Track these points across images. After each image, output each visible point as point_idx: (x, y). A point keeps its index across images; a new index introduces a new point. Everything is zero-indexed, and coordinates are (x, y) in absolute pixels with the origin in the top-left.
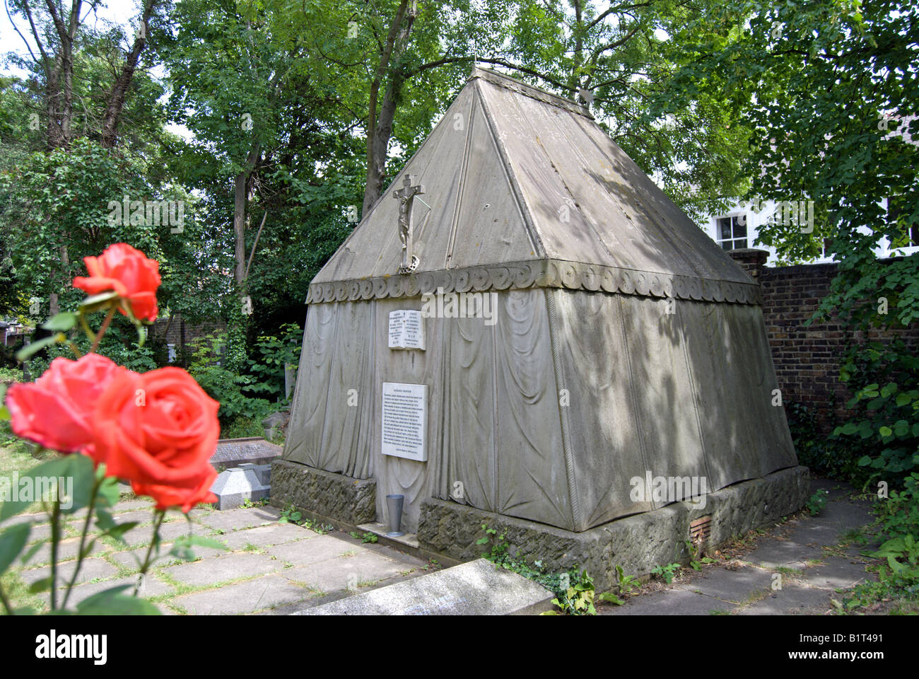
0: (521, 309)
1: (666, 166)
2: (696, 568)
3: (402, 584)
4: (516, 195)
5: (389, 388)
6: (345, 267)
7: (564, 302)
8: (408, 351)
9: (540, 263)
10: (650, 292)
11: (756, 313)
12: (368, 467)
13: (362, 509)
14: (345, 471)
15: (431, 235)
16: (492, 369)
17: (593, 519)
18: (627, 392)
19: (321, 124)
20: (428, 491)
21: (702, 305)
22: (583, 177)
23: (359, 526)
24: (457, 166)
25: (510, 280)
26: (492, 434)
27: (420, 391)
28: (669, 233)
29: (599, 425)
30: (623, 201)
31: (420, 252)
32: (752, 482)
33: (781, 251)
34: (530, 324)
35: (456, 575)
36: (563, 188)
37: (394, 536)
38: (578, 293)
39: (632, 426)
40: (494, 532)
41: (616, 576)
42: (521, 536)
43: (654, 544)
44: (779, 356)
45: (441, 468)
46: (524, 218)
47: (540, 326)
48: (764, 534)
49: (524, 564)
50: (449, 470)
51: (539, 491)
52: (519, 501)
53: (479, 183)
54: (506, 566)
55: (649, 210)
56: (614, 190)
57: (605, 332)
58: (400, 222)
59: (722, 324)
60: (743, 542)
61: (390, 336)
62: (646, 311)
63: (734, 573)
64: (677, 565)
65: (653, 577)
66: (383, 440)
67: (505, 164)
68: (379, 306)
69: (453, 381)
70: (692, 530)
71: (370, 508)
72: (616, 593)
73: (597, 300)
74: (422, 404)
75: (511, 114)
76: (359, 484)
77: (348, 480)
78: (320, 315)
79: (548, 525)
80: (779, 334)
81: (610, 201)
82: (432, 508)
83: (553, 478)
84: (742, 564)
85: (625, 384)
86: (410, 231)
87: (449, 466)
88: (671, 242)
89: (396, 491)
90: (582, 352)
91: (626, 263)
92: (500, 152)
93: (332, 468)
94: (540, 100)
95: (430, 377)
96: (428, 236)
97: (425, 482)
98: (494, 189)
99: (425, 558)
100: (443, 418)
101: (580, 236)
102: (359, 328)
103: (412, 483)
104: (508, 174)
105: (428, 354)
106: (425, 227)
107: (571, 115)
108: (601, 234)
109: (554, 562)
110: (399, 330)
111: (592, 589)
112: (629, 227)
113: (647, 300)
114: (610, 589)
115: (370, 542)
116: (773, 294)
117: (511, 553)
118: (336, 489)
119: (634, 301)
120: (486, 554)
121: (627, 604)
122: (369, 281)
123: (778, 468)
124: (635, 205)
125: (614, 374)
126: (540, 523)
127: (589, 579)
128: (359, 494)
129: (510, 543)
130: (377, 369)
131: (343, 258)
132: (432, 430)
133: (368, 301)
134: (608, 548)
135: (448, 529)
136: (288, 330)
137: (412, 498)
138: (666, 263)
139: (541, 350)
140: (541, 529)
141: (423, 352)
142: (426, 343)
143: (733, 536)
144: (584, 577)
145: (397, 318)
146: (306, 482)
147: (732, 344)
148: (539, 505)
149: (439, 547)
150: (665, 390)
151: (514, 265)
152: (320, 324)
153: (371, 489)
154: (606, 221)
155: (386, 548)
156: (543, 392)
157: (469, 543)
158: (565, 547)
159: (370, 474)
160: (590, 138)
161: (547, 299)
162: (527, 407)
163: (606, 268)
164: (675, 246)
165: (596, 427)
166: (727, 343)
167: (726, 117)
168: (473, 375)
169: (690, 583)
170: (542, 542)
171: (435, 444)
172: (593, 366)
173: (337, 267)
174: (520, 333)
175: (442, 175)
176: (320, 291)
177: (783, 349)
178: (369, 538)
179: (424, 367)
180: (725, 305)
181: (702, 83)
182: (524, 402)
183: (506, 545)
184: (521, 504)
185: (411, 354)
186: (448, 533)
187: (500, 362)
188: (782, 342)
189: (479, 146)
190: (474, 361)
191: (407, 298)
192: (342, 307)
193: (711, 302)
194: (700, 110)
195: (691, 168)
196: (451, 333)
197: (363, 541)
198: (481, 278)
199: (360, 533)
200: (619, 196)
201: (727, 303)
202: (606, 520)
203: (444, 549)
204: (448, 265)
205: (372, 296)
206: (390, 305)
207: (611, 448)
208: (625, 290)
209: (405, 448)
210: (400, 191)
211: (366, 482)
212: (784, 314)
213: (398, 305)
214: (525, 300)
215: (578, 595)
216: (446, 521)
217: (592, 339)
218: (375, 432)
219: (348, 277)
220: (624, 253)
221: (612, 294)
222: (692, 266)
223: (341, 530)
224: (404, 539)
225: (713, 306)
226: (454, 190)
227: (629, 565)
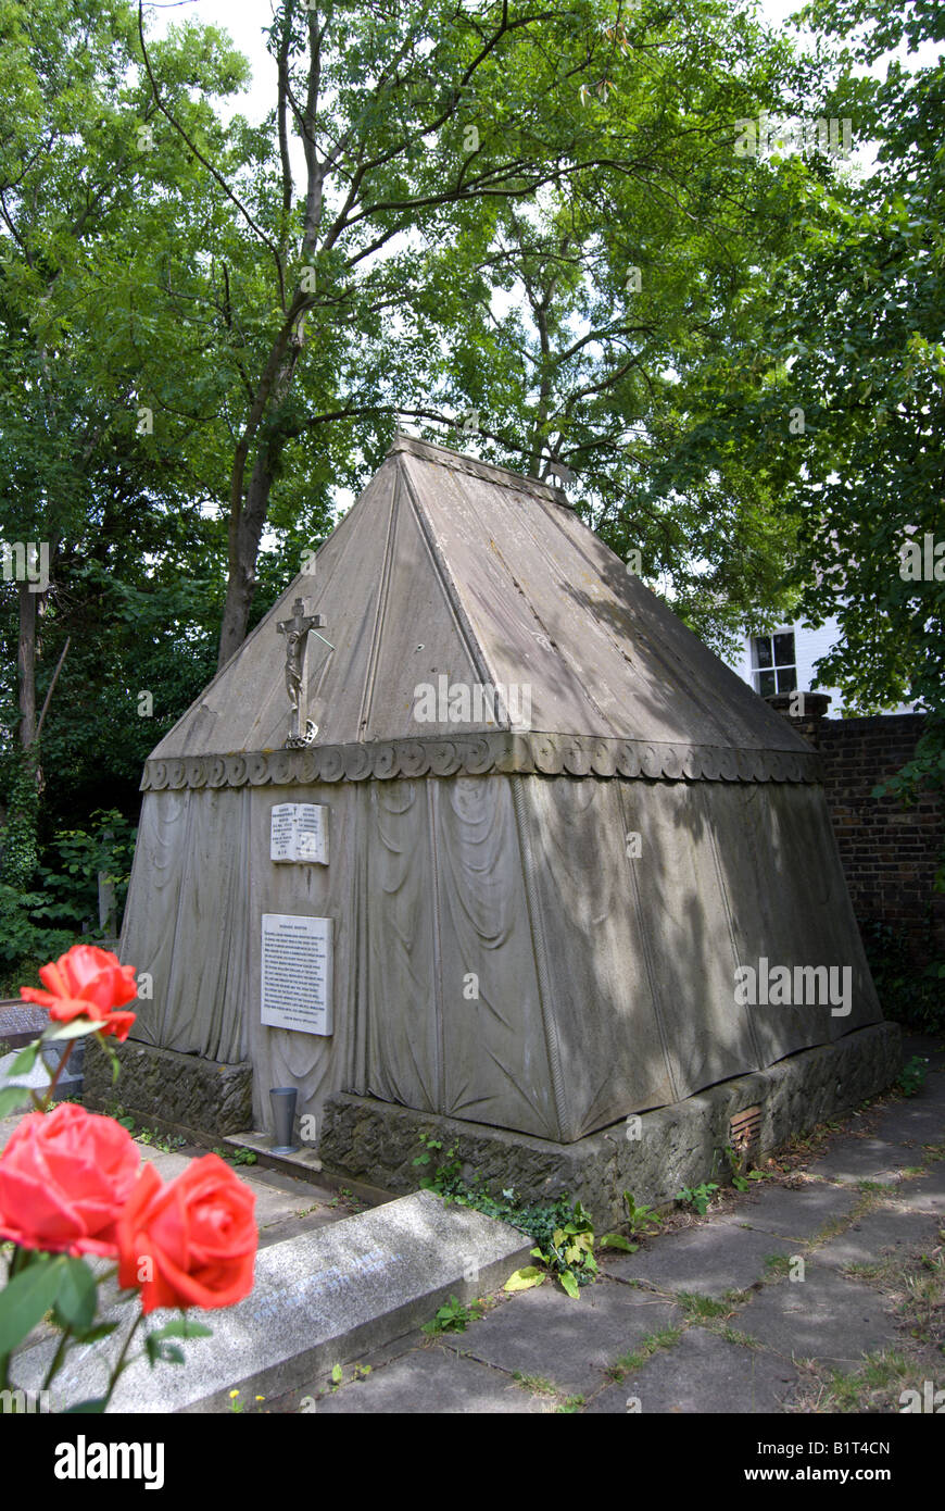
0: (475, 805)
1: (678, 567)
2: (741, 1188)
3: (304, 1237)
4: (464, 633)
5: (272, 923)
6: (201, 735)
7: (539, 794)
8: (302, 866)
9: (502, 737)
10: (663, 773)
11: (815, 795)
12: (239, 1046)
13: (231, 1111)
14: (203, 1052)
15: (336, 689)
16: (432, 896)
17: (588, 1122)
18: (633, 925)
19: (153, 498)
20: (335, 1082)
21: (738, 787)
22: (561, 600)
23: (227, 1138)
24: (373, 584)
25: (458, 761)
26: (433, 996)
27: (320, 927)
28: (686, 680)
29: (594, 977)
30: (618, 632)
31: (319, 715)
32: (818, 1050)
33: (849, 693)
34: (488, 827)
35: (387, 1218)
36: (531, 617)
37: (282, 1153)
38: (558, 780)
39: (642, 976)
40: (439, 1145)
41: (624, 1207)
42: (480, 1151)
43: (679, 1154)
44: (850, 851)
45: (355, 1045)
46: (477, 667)
47: (504, 832)
48: (838, 1128)
49: (485, 1194)
50: (367, 1049)
51: (506, 1081)
52: (477, 1097)
53: (407, 610)
54: (460, 1201)
55: (656, 645)
56: (605, 616)
57: (598, 835)
58: (287, 669)
59: (768, 815)
60: (808, 1143)
61: (273, 842)
62: (658, 802)
63: (796, 1194)
64: (715, 1187)
65: (679, 1205)
66: (263, 1002)
67: (445, 585)
68: (255, 796)
69: (371, 913)
70: (734, 1130)
71: (243, 1108)
72: (624, 1234)
73: (586, 788)
74: (323, 948)
75: (451, 505)
76: (226, 1072)
77: (208, 1065)
78: (162, 809)
79: (521, 1133)
80: (847, 818)
81: (601, 635)
82: (343, 1109)
83: (527, 1061)
84: (808, 1178)
85: (629, 912)
86: (304, 684)
87: (367, 1043)
88: (690, 694)
89: (284, 1083)
90: (567, 868)
91: (626, 731)
92: (438, 565)
93: (182, 1046)
94: (494, 483)
95: (336, 906)
96: (331, 691)
97: (329, 1068)
98: (430, 622)
99: (333, 1187)
100: (358, 971)
101: (559, 692)
102: (223, 830)
103: (308, 1069)
104: (451, 599)
105: (332, 870)
106: (326, 676)
107: (540, 504)
108: (590, 688)
109: (531, 1190)
110: (288, 834)
111: (591, 1230)
112: (629, 674)
113: (658, 784)
114: (616, 1227)
115: (245, 1162)
116: (839, 759)
117: (466, 1176)
118: (190, 1080)
119: (640, 787)
120: (427, 1180)
121: (643, 1251)
122: (240, 758)
123: (855, 1026)
124: (635, 637)
125: (613, 899)
126: (508, 1130)
127: (586, 1215)
128: (226, 1088)
129: (463, 1161)
130: (254, 892)
131: (198, 720)
132: (339, 986)
133: (239, 789)
134: (611, 1165)
135: (368, 1142)
136: (104, 819)
137: (310, 1092)
138: (684, 726)
139: (506, 869)
140: (510, 1140)
141: (324, 867)
142: (330, 853)
143: (793, 1134)
144: (579, 1213)
145: (284, 815)
146: (142, 1069)
147: (783, 842)
148: (507, 1102)
149: (354, 1170)
150: (688, 919)
151: (463, 739)
152: (163, 823)
153: (245, 1079)
154: (595, 666)
155: (271, 1173)
156: (510, 931)
157: (400, 1163)
158: (548, 1167)
159: (243, 1055)
160: (568, 537)
161: (513, 791)
162: (485, 953)
163: (599, 741)
164: (696, 701)
165: (590, 982)
166: (775, 841)
167: (765, 494)
168: (403, 904)
169: (733, 1211)
170: (513, 1159)
171: (345, 1009)
172: (584, 888)
173: (189, 734)
174: (474, 841)
175: (351, 597)
176: (162, 771)
177: (854, 841)
178: (243, 1156)
179: (326, 891)
180: (772, 786)
181: (728, 447)
182: (481, 945)
183: (458, 1165)
184: (480, 1100)
185: (306, 869)
186: (368, 1148)
187: (444, 885)
188: (853, 830)
189: (406, 555)
190: (403, 883)
191: (299, 786)
192: (197, 795)
193: (750, 783)
194: (725, 484)
195: (713, 569)
196: (368, 841)
197: (234, 1162)
198: (413, 757)
199: (229, 1149)
200: (612, 624)
201: (774, 782)
202: (607, 1123)
203: (361, 1173)
204: (361, 737)
205: (244, 780)
206: (273, 795)
207: (612, 1010)
208: (627, 772)
209: (298, 1016)
210: (288, 623)
211: (238, 1068)
212: (855, 789)
213: (284, 794)
214: (480, 792)
215: (570, 1241)
216: (364, 1129)
217: (580, 847)
218: (250, 989)
219: (207, 751)
220: (624, 715)
221: (607, 779)
222: (722, 730)
223: (198, 1144)
224: (298, 1158)
225: (753, 788)
226: (369, 621)
227: (642, 1189)
